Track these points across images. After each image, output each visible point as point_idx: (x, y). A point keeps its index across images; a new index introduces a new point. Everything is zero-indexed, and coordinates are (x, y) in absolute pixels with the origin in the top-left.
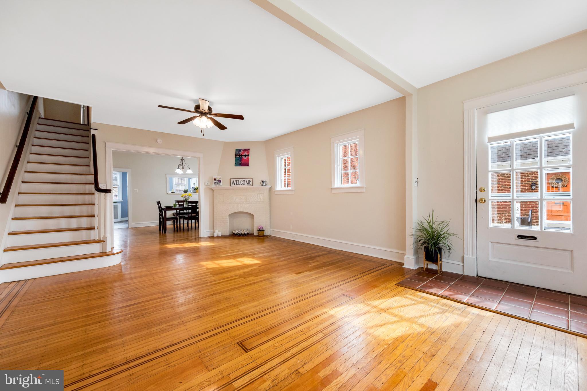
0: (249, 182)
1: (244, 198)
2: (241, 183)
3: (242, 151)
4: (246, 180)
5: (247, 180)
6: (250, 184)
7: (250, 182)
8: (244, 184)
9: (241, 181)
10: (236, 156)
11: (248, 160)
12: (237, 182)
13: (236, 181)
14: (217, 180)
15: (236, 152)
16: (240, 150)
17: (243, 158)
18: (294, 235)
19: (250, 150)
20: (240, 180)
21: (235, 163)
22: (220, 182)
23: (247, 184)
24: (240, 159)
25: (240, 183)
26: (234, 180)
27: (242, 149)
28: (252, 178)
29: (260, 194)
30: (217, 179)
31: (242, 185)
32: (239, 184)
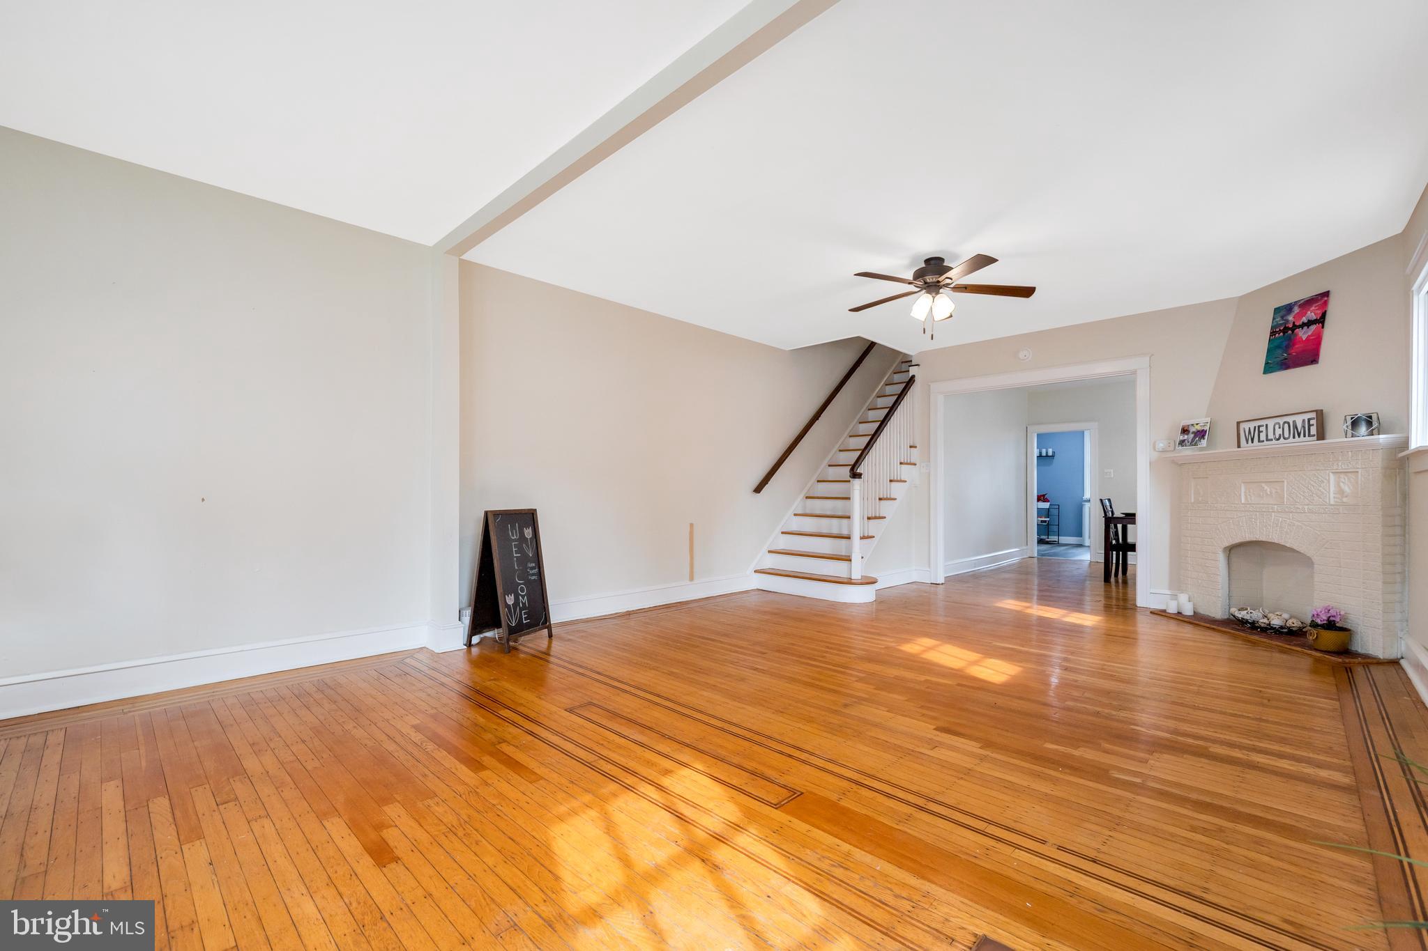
0: (1304, 427)
1: (1274, 491)
2: (1274, 434)
3: (1296, 310)
4: (1294, 422)
5: (1299, 420)
6: (1309, 436)
7: (1310, 425)
8: (1286, 435)
9: (1277, 426)
10: (1273, 333)
11: (1316, 342)
12: (1259, 432)
13: (1259, 427)
14: (1193, 433)
15: (1274, 319)
16: (1289, 308)
17: (1297, 335)
19: (1332, 296)
20: (1271, 423)
21: (1267, 363)
22: (1203, 437)
23: (1299, 436)
24: (1285, 344)
25: (1271, 436)
26: (1252, 425)
27: (1296, 303)
28: (1319, 411)
29: (1342, 476)
30: (1192, 429)
31: (1278, 439)
32: (1267, 440)
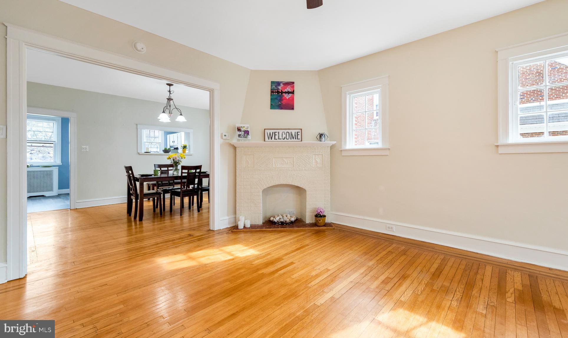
0: (295, 135)
1: (289, 162)
2: (282, 136)
3: (282, 85)
4: (291, 132)
5: (293, 132)
6: (297, 139)
7: (298, 135)
8: (288, 138)
9: (283, 133)
10: (272, 92)
11: (292, 99)
12: (275, 135)
13: (275, 133)
14: (243, 131)
15: (272, 86)
16: (278, 83)
17: (284, 96)
18: (390, 226)
19: (295, 85)
20: (281, 132)
21: (271, 105)
22: (248, 134)
23: (293, 138)
24: (279, 98)
25: (280, 137)
26: (271, 131)
27: (281, 82)
28: (301, 129)
29: (317, 156)
30: (242, 129)
31: (284, 139)
32: (279, 139)
